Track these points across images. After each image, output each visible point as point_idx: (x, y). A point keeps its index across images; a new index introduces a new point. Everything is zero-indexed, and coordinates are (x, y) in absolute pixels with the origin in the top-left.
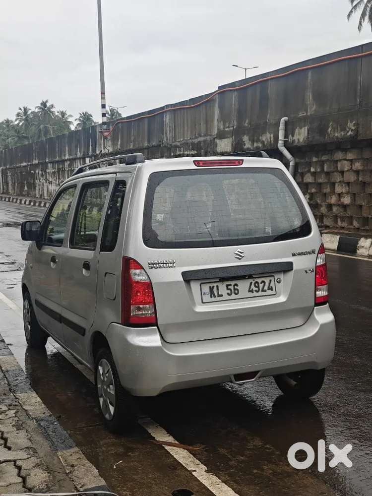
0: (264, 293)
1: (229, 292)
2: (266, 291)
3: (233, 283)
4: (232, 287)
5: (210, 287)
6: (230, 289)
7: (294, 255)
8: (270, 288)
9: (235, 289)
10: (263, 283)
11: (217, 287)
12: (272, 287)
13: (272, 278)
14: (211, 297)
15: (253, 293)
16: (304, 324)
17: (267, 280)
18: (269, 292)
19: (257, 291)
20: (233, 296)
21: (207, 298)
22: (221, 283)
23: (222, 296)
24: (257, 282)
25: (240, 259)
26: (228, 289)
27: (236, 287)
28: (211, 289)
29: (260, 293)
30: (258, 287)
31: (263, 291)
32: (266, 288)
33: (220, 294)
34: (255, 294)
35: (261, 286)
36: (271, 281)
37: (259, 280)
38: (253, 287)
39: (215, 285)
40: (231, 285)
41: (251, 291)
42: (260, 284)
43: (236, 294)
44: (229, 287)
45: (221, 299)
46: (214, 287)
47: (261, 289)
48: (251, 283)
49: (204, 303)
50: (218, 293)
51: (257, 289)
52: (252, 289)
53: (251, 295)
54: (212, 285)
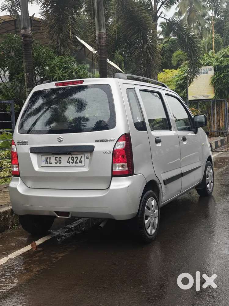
0: (77, 165)
1: (56, 161)
2: (77, 163)
3: (58, 156)
4: (58, 159)
5: (46, 158)
6: (57, 160)
7: (96, 141)
8: (81, 162)
9: (59, 160)
10: (77, 158)
11: (50, 158)
12: (82, 161)
13: (83, 156)
14: (46, 164)
15: (70, 163)
16: (107, 189)
17: (79, 157)
18: (80, 164)
19: (72, 163)
20: (58, 164)
21: (44, 164)
22: (52, 156)
23: (51, 163)
24: (73, 157)
25: (60, 142)
26: (56, 160)
27: (60, 159)
28: (46, 159)
29: (74, 164)
30: (73, 160)
31: (76, 163)
32: (78, 161)
33: (51, 162)
34: (71, 164)
35: (75, 160)
36: (81, 157)
37: (74, 156)
38: (70, 160)
39: (49, 157)
40: (57, 158)
41: (68, 162)
42: (75, 159)
43: (60, 163)
44: (56, 159)
45: (51, 165)
46: (48, 158)
47: (75, 161)
48: (69, 158)
49: (42, 167)
50: (50, 161)
51: (72, 161)
52: (70, 161)
53: (68, 164)
54: (47, 157)
